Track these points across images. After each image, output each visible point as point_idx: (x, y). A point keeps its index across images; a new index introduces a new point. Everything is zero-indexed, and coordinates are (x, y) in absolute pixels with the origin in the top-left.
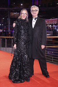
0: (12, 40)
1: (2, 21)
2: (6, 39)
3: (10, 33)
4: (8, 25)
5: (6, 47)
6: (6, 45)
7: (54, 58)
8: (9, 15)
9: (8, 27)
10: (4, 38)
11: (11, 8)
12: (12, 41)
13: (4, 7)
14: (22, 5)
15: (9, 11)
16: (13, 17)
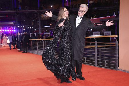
0: (44, 42)
1: (32, 23)
2: (37, 42)
3: (41, 36)
4: (38, 27)
5: (37, 50)
6: (37, 47)
7: (87, 59)
8: (39, 17)
9: (39, 29)
10: (35, 40)
11: (41, 10)
12: (44, 44)
13: (33, 9)
14: (52, 6)
15: (39, 13)
16: (43, 19)
